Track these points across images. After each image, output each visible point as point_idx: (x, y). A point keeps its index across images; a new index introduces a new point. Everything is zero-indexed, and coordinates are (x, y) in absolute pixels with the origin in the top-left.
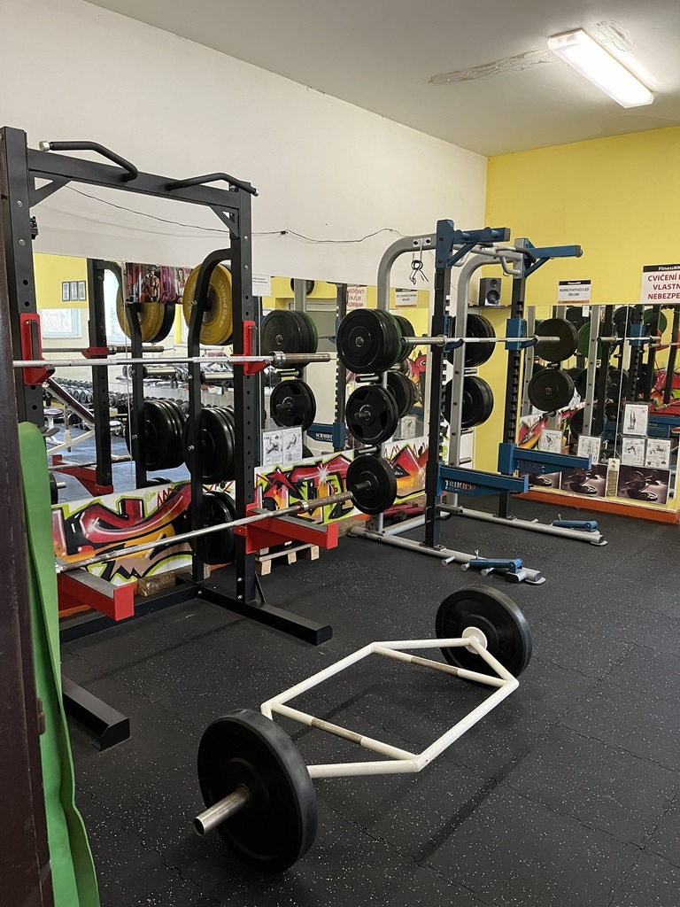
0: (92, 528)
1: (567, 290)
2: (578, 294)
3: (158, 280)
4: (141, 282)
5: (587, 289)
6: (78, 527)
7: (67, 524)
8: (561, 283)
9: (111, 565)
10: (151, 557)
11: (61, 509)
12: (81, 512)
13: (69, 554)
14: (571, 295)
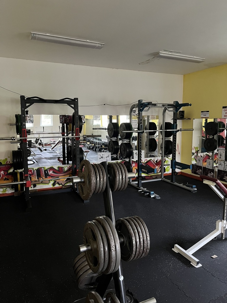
0: (51, 172)
1: (203, 114)
2: (206, 115)
3: (68, 118)
4: (64, 119)
5: (208, 114)
6: (47, 172)
7: (45, 171)
8: (202, 112)
9: (55, 181)
10: (66, 181)
11: (44, 168)
12: (48, 169)
13: (45, 178)
14: (204, 115)
